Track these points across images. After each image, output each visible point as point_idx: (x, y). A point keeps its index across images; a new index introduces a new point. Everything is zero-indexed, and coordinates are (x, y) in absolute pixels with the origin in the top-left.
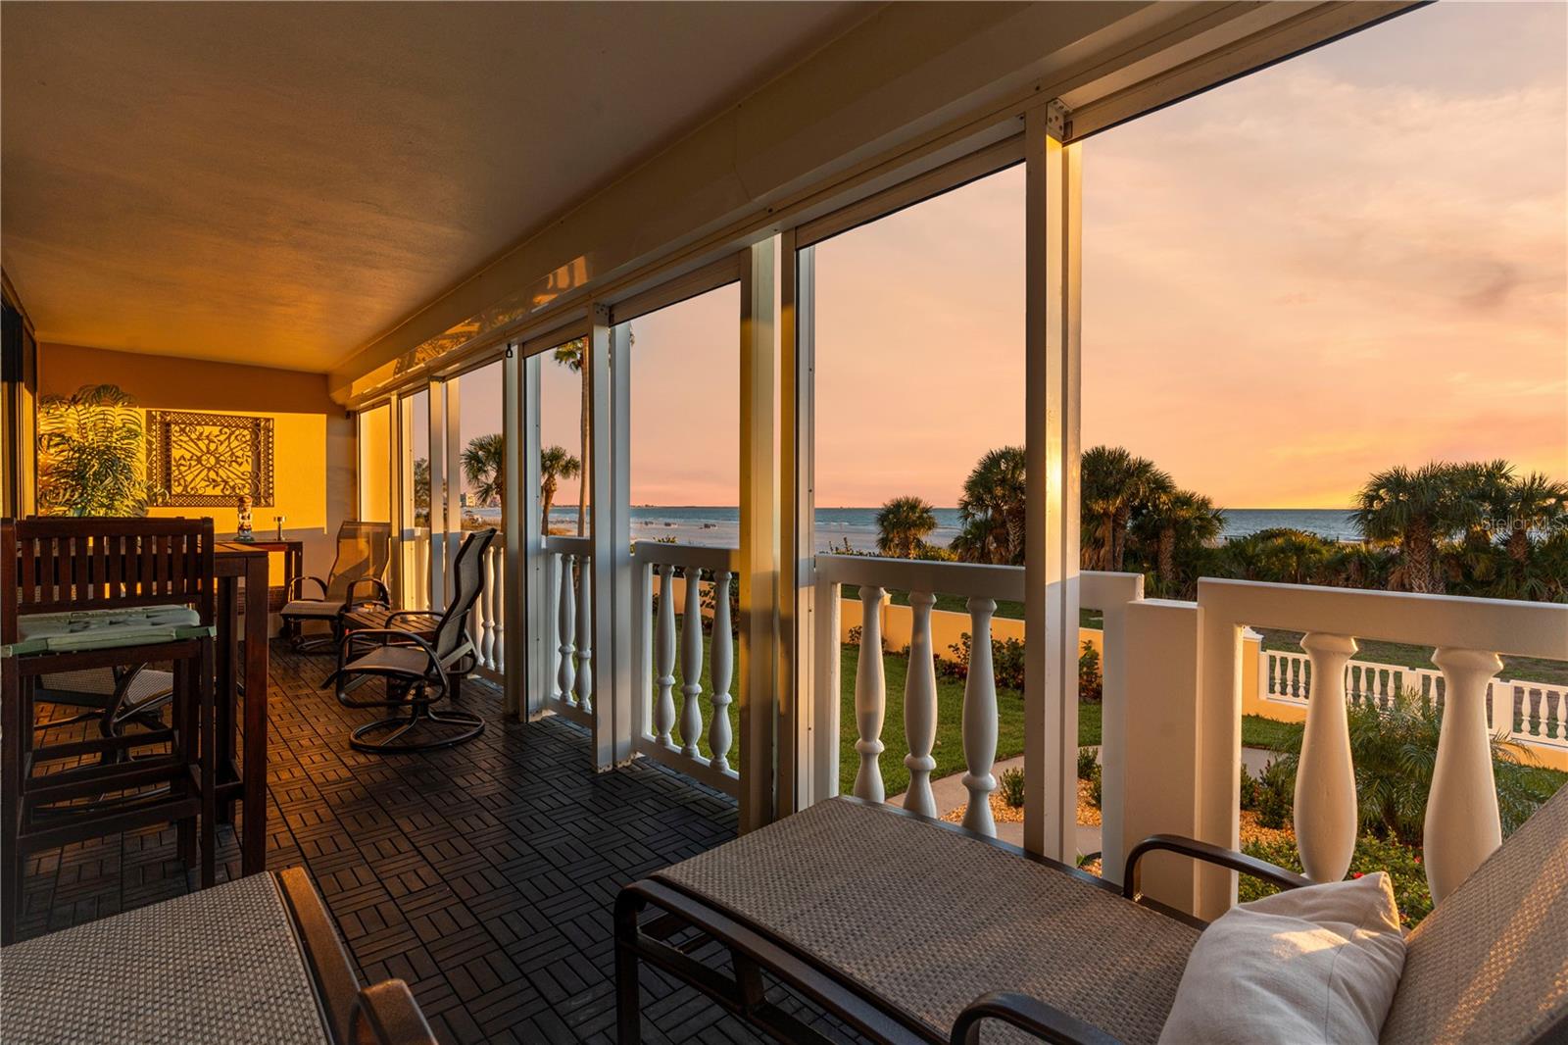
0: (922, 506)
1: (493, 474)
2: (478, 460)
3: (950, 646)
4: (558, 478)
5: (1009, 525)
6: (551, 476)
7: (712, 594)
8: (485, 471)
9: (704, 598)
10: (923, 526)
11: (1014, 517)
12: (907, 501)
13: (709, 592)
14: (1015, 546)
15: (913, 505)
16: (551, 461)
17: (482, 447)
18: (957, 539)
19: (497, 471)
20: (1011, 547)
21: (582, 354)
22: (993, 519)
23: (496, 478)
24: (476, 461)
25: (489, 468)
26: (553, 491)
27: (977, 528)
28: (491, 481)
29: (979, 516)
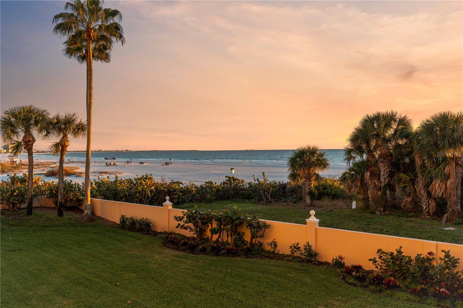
0: (318, 152)
1: (22, 135)
2: (12, 125)
3: (370, 260)
4: (70, 136)
5: (381, 165)
6: (65, 136)
7: (185, 219)
8: (16, 133)
9: (179, 222)
10: (320, 165)
11: (384, 159)
12: (309, 148)
13: (183, 217)
14: (385, 179)
15: (313, 152)
16: (65, 124)
17: (14, 115)
18: (344, 174)
19: (25, 133)
20: (382, 179)
21: (86, 50)
22: (368, 160)
23: (25, 137)
24: (10, 125)
25: (19, 130)
26: (67, 146)
27: (359, 167)
28: (20, 139)
29: (358, 159)
